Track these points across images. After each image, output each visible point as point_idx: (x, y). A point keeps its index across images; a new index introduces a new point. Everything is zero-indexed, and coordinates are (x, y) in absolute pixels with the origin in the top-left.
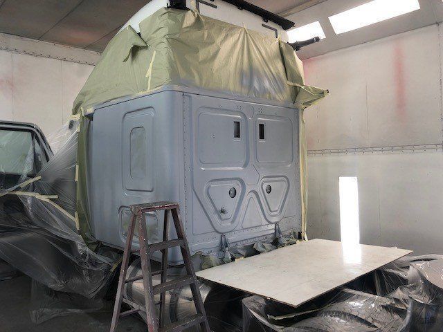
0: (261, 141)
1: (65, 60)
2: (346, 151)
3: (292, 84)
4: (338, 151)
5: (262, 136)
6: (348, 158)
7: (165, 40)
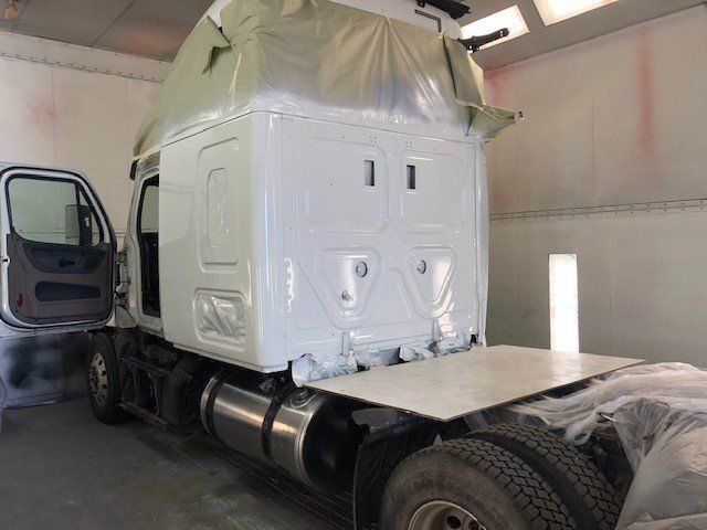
0: (411, 192)
1: (131, 76)
2: (560, 213)
3: (464, 103)
4: (548, 213)
5: (412, 186)
6: (563, 225)
7: (254, 36)
